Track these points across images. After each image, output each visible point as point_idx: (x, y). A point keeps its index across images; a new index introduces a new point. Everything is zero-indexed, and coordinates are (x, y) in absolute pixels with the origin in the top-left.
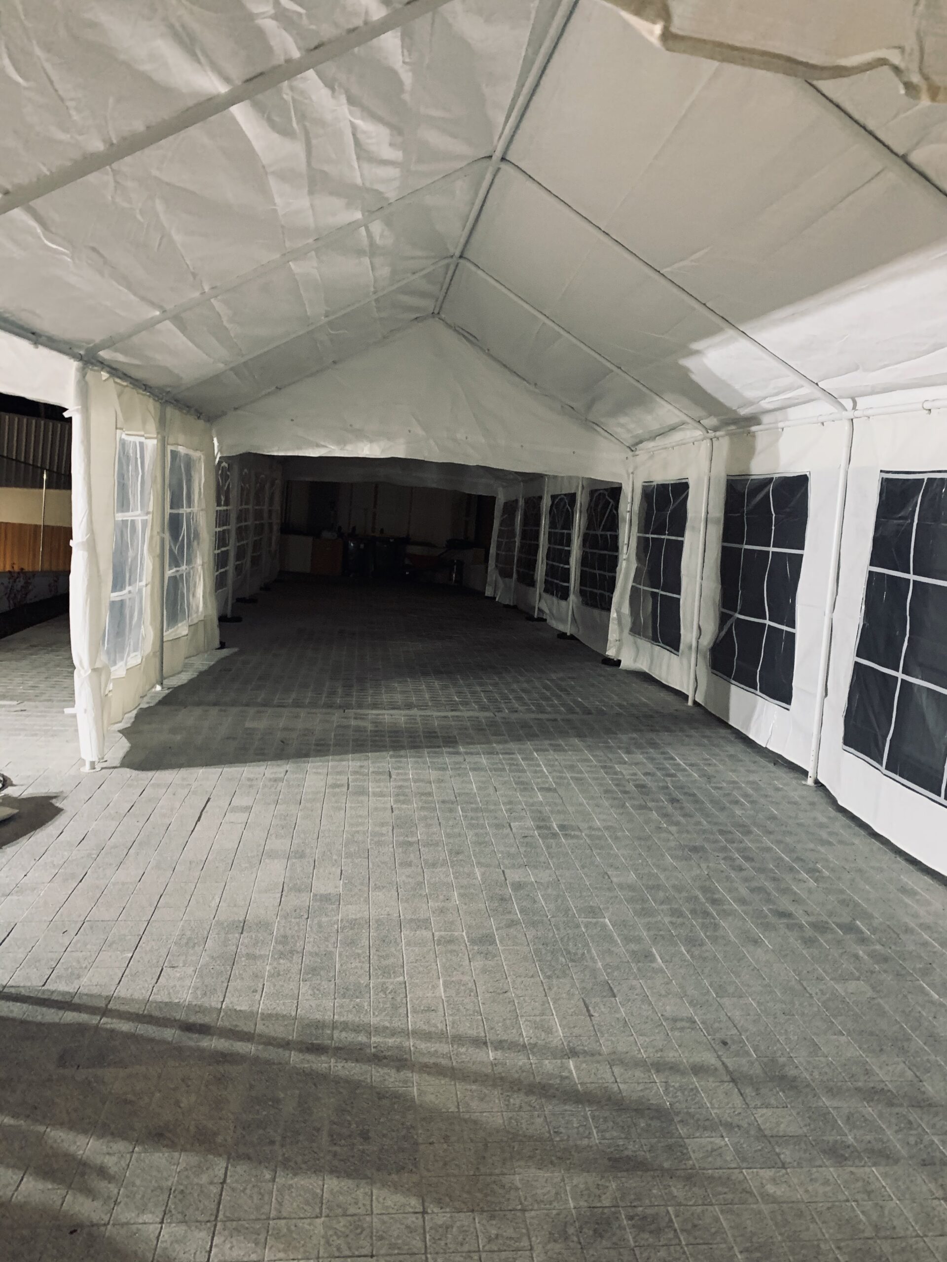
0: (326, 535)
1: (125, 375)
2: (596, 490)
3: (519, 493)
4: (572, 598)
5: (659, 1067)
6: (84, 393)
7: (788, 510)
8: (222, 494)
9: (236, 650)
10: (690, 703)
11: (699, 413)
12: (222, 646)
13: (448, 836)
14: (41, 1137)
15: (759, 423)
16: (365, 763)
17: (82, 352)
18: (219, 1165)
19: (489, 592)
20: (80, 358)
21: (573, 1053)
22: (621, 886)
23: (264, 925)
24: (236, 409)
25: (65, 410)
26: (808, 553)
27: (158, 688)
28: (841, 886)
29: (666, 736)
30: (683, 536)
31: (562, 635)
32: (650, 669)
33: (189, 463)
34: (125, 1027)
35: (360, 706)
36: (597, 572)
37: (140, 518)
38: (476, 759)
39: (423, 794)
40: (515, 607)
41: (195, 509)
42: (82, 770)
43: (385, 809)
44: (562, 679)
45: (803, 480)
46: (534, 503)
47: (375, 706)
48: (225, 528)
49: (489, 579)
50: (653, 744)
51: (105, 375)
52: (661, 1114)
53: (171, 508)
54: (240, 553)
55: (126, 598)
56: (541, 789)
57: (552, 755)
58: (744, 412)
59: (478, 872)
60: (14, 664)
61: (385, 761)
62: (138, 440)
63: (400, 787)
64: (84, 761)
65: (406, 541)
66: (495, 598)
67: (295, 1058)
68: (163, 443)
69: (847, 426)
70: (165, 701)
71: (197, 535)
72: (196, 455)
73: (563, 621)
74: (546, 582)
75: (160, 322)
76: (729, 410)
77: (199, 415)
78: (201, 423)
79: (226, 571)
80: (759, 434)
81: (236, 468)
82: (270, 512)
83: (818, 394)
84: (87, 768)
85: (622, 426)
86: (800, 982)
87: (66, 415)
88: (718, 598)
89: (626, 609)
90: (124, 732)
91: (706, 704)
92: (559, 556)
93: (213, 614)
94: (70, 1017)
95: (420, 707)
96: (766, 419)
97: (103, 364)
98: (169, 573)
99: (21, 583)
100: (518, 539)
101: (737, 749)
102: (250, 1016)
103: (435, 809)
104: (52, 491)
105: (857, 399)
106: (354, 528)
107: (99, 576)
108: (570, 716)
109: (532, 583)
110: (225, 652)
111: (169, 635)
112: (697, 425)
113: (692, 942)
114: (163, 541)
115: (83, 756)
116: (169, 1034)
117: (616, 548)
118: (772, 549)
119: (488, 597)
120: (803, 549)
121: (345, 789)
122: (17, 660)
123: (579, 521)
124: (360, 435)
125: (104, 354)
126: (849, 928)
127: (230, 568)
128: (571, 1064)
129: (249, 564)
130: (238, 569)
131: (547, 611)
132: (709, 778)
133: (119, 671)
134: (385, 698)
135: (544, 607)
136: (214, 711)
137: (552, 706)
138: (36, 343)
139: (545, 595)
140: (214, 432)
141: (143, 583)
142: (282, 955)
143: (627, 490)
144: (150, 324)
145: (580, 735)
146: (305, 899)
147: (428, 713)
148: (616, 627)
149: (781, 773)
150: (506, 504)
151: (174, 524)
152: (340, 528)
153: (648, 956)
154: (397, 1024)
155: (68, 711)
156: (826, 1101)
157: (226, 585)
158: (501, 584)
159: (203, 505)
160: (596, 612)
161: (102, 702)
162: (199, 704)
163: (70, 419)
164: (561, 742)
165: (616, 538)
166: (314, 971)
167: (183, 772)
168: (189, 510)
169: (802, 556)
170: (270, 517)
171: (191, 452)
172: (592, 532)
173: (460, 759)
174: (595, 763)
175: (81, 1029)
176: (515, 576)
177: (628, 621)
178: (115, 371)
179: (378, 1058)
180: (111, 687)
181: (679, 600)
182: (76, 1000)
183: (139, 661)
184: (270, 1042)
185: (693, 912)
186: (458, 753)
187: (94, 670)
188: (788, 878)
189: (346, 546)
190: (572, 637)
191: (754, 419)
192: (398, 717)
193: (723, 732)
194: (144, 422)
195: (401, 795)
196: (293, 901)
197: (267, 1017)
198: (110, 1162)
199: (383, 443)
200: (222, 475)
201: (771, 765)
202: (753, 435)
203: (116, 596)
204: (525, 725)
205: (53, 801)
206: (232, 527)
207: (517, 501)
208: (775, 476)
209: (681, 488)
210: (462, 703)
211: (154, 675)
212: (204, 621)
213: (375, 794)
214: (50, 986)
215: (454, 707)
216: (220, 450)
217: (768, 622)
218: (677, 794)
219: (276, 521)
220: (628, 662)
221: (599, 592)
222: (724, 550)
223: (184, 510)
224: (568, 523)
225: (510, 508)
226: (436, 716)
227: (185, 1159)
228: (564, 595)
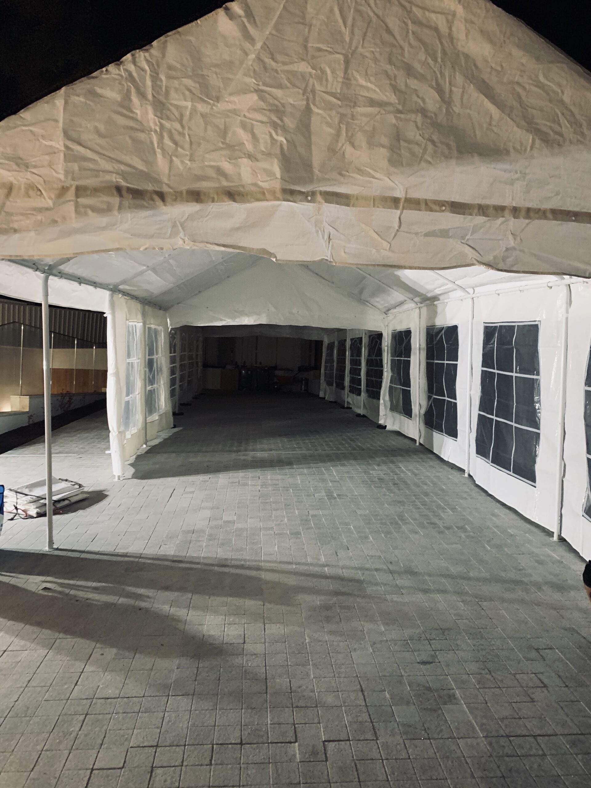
0: (229, 367)
1: (128, 294)
2: (372, 335)
3: (335, 339)
4: (363, 394)
5: (361, 569)
6: (112, 305)
7: (451, 342)
8: (172, 347)
9: (181, 428)
10: (418, 444)
11: (411, 296)
12: (175, 427)
13: (284, 499)
14: (124, 590)
15: (439, 300)
16: (248, 473)
17: (111, 287)
18: (190, 595)
19: (321, 395)
20: (111, 290)
21: (327, 565)
22: (361, 515)
23: (203, 531)
24: (178, 303)
25: (105, 313)
26: (459, 363)
27: (145, 446)
28: (464, 513)
29: (400, 458)
30: (410, 357)
31: (359, 415)
32: (400, 428)
33: (156, 331)
34: (149, 561)
35: (246, 450)
36: (374, 379)
37: (136, 361)
38: (302, 470)
39: (274, 485)
40: (335, 402)
41: (160, 355)
42: (114, 480)
43: (256, 491)
44: (352, 436)
45: (455, 328)
46: (342, 343)
47: (253, 450)
48: (174, 365)
49: (321, 387)
50: (392, 462)
51: (120, 295)
52: (358, 581)
53: (149, 356)
54: (182, 379)
55: (130, 400)
56: (331, 481)
57: (340, 468)
58: (429, 295)
59: (297, 512)
60: (70, 439)
61: (258, 472)
62: (134, 324)
63: (264, 482)
64: (115, 476)
65: (275, 368)
66: (325, 398)
67: (216, 568)
68: (144, 324)
69: (470, 302)
70: (148, 452)
71: (161, 370)
72: (160, 328)
73: (360, 408)
74: (350, 386)
75: (146, 271)
76: (422, 294)
77: (160, 309)
78: (162, 312)
79: (174, 388)
80: (438, 305)
81: (178, 332)
82: (197, 356)
83: (456, 287)
84: (116, 479)
85: (378, 302)
86: (431, 545)
87: (105, 315)
88: (426, 388)
89: (387, 398)
90: (132, 465)
91: (424, 442)
92: (355, 371)
93: (169, 409)
94: (126, 559)
95: (276, 450)
96: (441, 298)
97: (120, 291)
98: (149, 388)
99: (67, 399)
100: (335, 364)
101: (436, 463)
102: (199, 558)
103: (279, 490)
104: (80, 350)
105: (475, 289)
106: (245, 362)
107: (121, 388)
108: (353, 452)
109: (343, 388)
110: (176, 430)
111: (149, 419)
112: (412, 301)
113: (387, 533)
114: (145, 371)
115: (114, 474)
116: (166, 563)
117: (382, 366)
118: (446, 362)
119: (321, 398)
120: (457, 361)
121: (237, 484)
122: (72, 437)
123: (364, 352)
124: (242, 313)
125: (121, 287)
126: (462, 528)
127: (177, 386)
128: (326, 569)
129: (186, 385)
130: (180, 386)
131: (351, 402)
132: (416, 475)
133: (128, 435)
134: (258, 446)
135: (350, 400)
136: (174, 455)
137: (345, 447)
138: (96, 287)
139: (351, 395)
140: (167, 315)
141: (137, 393)
142: (210, 540)
143: (385, 335)
144: (142, 273)
145: (355, 459)
146: (220, 522)
147: (280, 452)
148: (383, 408)
149: (454, 472)
150: (329, 344)
151: (150, 364)
152: (236, 363)
153: (367, 537)
154: (257, 559)
155: (107, 452)
156: (427, 578)
157: (175, 396)
158: (328, 391)
159: (164, 354)
160: (375, 401)
161: (123, 447)
162: (166, 452)
163: (106, 317)
164: (346, 463)
165: (381, 360)
166: (223, 544)
167: (161, 480)
168: (157, 356)
169: (457, 364)
170: (197, 358)
171: (157, 327)
172: (370, 358)
173: (294, 470)
174: (360, 470)
175: (133, 562)
176: (334, 384)
177: (388, 404)
178: (125, 293)
179: (249, 568)
180: (125, 442)
181: (410, 391)
182: (128, 555)
183: (136, 431)
184: (206, 564)
185: (391, 523)
186: (293, 468)
187: (119, 432)
188: (440, 512)
189: (240, 373)
190: (364, 416)
191: (435, 298)
192: (264, 455)
193: (431, 456)
194: (137, 315)
195: (264, 485)
196: (213, 523)
197: (204, 558)
198: (150, 594)
199: (255, 317)
200: (171, 337)
201: (450, 469)
202: (436, 306)
203: (127, 399)
204: (328, 456)
205: (103, 492)
206: (177, 364)
207: (334, 343)
208: (445, 326)
209: (408, 333)
210: (298, 448)
211: (142, 440)
212: (165, 413)
213: (252, 485)
214: (116, 551)
215: (294, 449)
216: (171, 325)
217: (446, 398)
218: (397, 481)
219: (200, 360)
220: (390, 427)
221: (375, 390)
222: (428, 364)
223: (155, 357)
224: (359, 354)
225: (331, 346)
226: (284, 454)
227: (176, 594)
228: (359, 394)
